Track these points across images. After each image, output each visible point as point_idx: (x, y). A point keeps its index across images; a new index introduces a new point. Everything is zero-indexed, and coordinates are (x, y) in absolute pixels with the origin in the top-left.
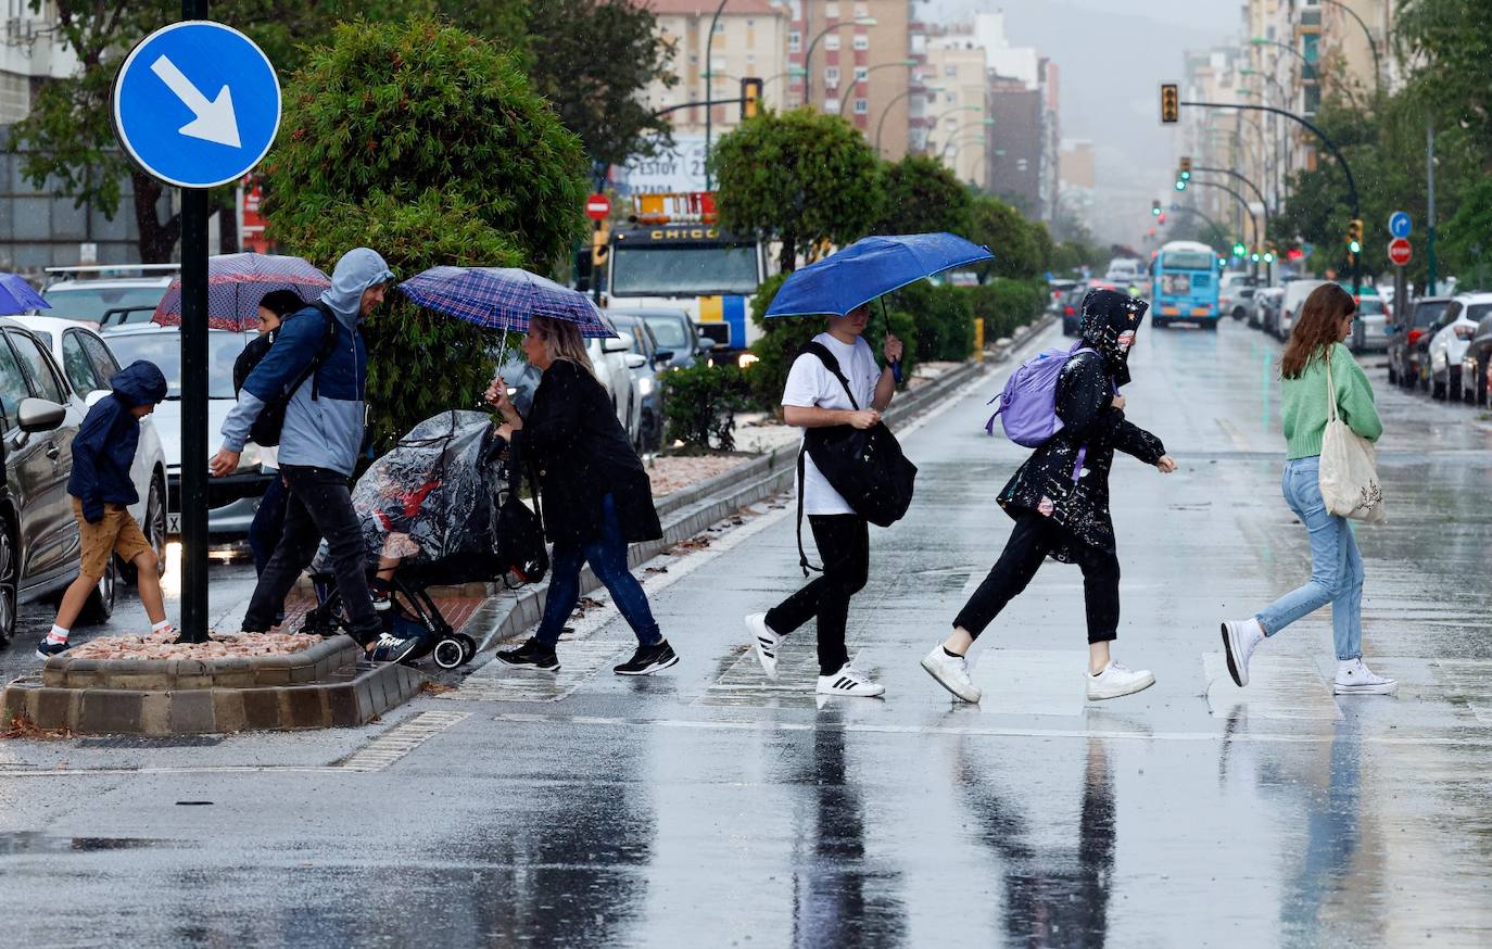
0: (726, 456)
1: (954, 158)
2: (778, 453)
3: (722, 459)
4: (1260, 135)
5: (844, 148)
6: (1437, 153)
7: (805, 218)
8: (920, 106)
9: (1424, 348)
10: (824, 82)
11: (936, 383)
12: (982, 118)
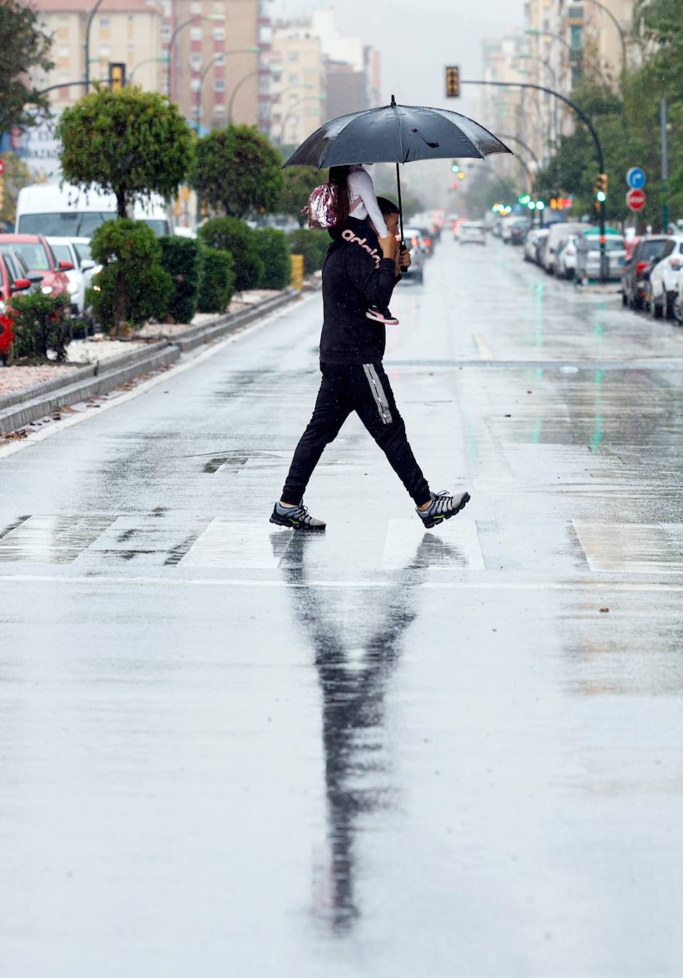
0: (59, 365)
1: (295, 126)
2: (100, 363)
3: (55, 368)
4: (538, 106)
5: (164, 119)
6: (670, 120)
7: (133, 176)
8: (267, 85)
9: (647, 277)
10: (189, 66)
11: (254, 307)
12: (318, 94)
